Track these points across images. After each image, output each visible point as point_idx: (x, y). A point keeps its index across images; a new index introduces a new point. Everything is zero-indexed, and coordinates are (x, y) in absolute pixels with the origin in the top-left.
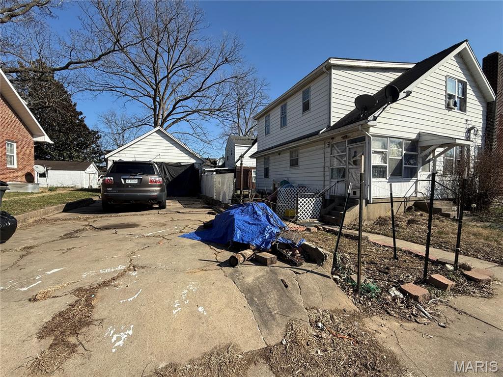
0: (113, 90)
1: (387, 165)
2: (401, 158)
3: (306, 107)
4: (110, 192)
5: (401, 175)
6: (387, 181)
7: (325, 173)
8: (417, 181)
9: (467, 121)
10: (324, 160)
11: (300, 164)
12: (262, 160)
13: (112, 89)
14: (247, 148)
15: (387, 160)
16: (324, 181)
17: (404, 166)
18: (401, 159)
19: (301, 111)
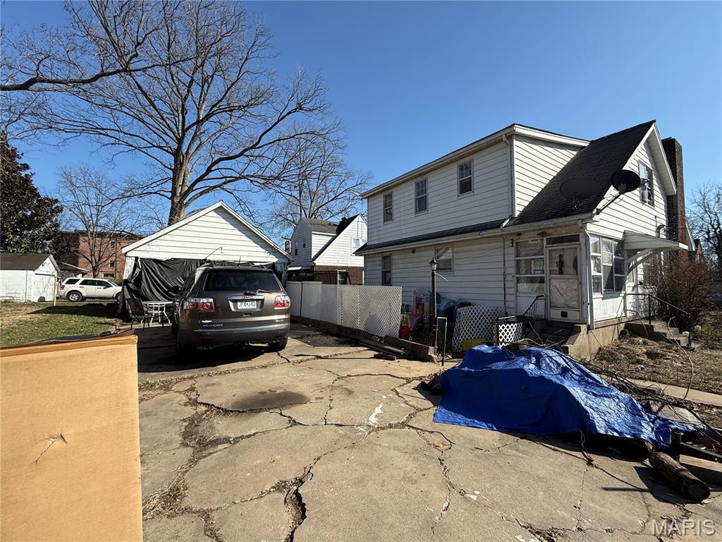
0: (100, 134)
1: (601, 274)
2: (611, 265)
3: (466, 187)
4: (206, 328)
5: (613, 288)
6: (602, 296)
7: (507, 283)
8: (626, 295)
9: (656, 217)
10: (504, 265)
11: (455, 268)
12: (377, 259)
13: (98, 130)
14: (330, 238)
15: (600, 268)
16: (505, 295)
17: (615, 275)
18: (612, 267)
19: (456, 192)
